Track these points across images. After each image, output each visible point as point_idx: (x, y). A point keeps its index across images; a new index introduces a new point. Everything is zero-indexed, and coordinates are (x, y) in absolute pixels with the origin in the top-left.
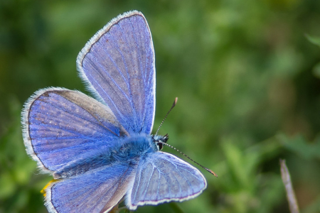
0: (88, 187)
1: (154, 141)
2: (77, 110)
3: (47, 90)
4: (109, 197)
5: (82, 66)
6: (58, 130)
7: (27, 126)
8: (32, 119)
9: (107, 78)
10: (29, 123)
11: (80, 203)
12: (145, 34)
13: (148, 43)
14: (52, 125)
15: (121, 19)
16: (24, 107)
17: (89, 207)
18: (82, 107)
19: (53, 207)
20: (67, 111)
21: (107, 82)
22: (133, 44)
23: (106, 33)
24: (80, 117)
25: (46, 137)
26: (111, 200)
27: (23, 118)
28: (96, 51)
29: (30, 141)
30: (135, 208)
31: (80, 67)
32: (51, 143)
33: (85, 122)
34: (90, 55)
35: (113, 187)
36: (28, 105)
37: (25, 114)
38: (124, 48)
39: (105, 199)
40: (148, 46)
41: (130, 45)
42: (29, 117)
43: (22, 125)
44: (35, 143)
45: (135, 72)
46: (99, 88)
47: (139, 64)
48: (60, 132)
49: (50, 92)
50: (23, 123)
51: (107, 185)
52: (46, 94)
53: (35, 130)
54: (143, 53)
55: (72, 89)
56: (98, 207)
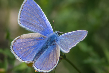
0: (46, 58)
1: (56, 33)
2: (27, 40)
3: (14, 40)
4: (55, 56)
5: (21, 24)
6: (25, 49)
7: (15, 54)
8: (15, 51)
9: (30, 23)
10: (15, 53)
11: (47, 63)
12: (35, 4)
13: (37, 6)
14: (22, 49)
15: (25, 3)
16: (11, 49)
17: (51, 63)
18: (28, 39)
19: (39, 70)
20: (24, 43)
21: (31, 24)
22: (32, 8)
23: (22, 9)
24: (29, 42)
25: (23, 53)
26: (57, 56)
27: (12, 52)
28: (22, 16)
29: (19, 58)
30: (69, 51)
31: (20, 24)
32: (26, 54)
33: (32, 42)
34: (21, 18)
35: (54, 53)
36: (11, 48)
37: (12, 51)
38: (30, 11)
39: (55, 57)
40: (37, 7)
41: (31, 9)
42: (14, 51)
43: (13, 55)
44: (21, 57)
45: (38, 16)
46: (30, 27)
47: (38, 14)
48: (26, 50)
49: (15, 40)
50: (13, 54)
51: (52, 54)
52: (15, 41)
53: (18, 54)
54: (37, 9)
55: (22, 35)
56: (54, 61)
